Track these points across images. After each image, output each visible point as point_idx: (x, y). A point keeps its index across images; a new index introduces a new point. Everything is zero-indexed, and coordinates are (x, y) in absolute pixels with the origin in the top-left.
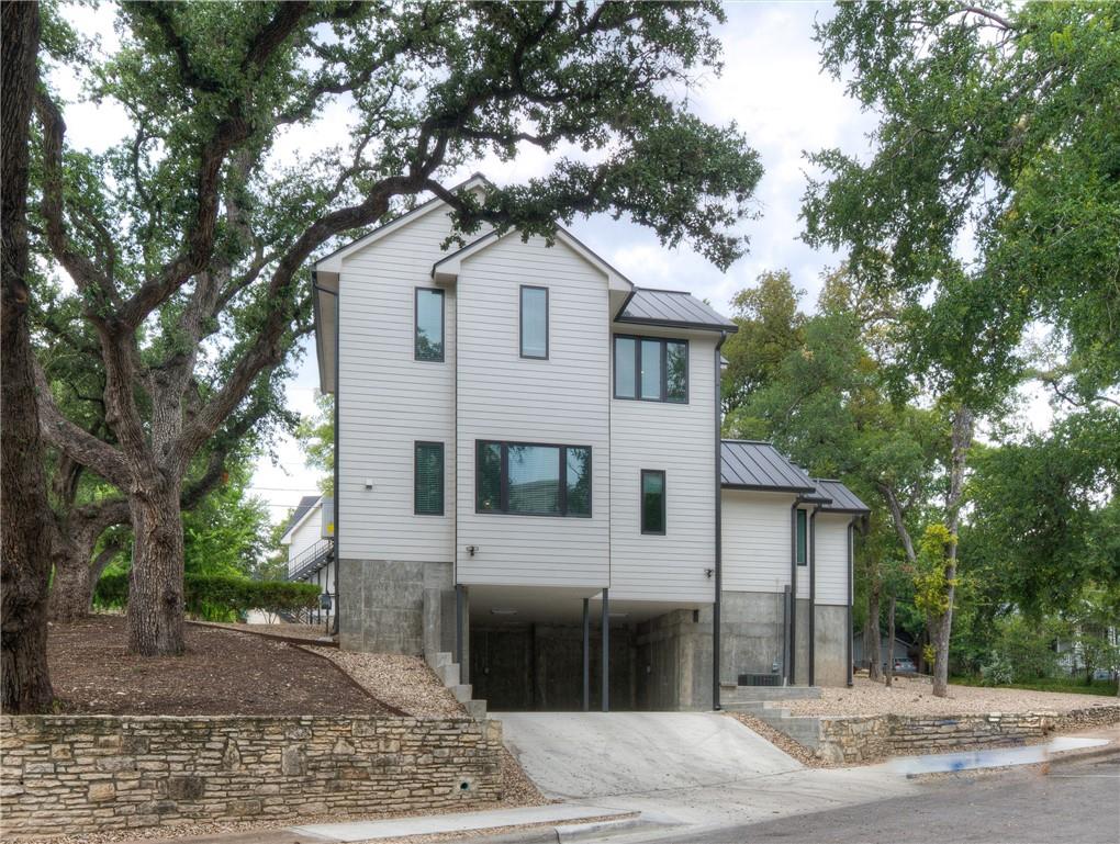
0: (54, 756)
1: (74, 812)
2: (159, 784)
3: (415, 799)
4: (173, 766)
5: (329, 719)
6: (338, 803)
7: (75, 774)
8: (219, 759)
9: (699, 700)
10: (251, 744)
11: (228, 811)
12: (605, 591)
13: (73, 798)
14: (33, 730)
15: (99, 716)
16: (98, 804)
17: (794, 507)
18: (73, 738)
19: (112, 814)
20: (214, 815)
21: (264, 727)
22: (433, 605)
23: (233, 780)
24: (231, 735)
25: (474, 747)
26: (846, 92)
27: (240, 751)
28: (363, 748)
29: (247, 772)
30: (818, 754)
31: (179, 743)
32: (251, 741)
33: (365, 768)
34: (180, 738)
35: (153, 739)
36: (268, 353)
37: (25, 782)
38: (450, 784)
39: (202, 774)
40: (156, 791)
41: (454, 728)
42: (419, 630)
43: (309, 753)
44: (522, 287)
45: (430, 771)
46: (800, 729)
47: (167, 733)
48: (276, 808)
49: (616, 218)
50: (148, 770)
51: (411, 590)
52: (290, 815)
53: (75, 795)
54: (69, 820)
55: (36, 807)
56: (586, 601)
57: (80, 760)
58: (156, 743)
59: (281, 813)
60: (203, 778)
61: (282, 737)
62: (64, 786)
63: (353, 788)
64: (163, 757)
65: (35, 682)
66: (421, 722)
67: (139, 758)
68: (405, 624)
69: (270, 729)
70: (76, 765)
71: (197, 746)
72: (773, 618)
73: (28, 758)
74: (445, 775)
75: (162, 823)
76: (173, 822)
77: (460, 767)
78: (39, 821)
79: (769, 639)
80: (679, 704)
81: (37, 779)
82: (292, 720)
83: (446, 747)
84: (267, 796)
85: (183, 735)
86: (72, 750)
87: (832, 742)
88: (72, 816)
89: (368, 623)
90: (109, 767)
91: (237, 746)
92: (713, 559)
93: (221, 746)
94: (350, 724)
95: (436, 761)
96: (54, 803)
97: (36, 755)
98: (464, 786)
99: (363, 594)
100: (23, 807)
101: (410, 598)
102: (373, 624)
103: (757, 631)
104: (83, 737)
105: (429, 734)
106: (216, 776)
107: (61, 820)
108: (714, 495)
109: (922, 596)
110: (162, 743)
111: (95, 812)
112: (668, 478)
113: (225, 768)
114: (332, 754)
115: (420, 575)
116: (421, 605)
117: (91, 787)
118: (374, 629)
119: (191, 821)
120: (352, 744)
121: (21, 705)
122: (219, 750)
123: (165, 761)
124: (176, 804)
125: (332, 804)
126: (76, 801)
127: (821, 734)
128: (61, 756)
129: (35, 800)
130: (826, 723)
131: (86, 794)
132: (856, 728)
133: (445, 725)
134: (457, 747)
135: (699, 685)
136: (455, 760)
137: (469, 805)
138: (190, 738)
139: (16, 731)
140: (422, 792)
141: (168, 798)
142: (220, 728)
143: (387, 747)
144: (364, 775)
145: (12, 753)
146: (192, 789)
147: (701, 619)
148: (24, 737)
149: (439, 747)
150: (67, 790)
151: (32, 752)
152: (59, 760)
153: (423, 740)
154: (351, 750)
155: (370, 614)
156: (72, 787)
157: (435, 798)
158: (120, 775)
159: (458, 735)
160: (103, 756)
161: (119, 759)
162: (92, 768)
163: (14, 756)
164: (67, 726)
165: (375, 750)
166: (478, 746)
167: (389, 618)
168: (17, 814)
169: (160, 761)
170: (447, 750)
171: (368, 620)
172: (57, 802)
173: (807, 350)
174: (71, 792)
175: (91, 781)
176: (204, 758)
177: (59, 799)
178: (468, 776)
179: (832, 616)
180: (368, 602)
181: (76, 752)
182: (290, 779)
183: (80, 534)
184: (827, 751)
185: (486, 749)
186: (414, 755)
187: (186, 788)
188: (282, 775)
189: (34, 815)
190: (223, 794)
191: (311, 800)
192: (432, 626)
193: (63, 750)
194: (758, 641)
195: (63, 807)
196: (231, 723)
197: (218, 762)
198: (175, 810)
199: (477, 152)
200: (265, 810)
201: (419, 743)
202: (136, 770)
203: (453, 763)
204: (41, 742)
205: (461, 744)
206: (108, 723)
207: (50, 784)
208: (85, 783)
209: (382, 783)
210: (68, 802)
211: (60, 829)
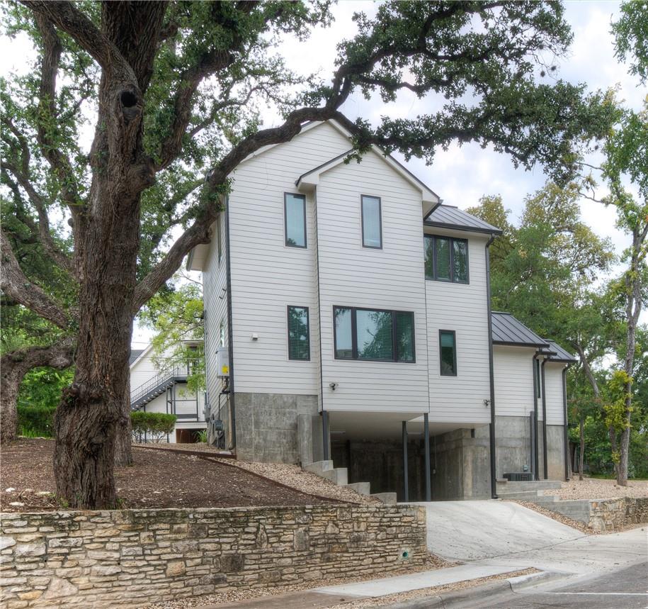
0: (142, 541)
1: (157, 585)
2: (215, 561)
3: (376, 565)
4: (224, 546)
5: (323, 508)
6: (329, 570)
7: (157, 555)
8: (254, 540)
9: (477, 492)
10: (274, 528)
11: (260, 580)
12: (426, 415)
13: (155, 575)
14: (127, 521)
15: (172, 509)
16: (174, 578)
17: (535, 357)
18: (155, 527)
19: (183, 586)
20: (250, 583)
21: (282, 515)
22: (306, 426)
23: (263, 556)
24: (261, 521)
25: (411, 526)
26: (629, 71)
27: (267, 534)
28: (344, 528)
29: (271, 550)
30: (590, 525)
31: (227, 528)
32: (274, 525)
33: (345, 543)
34: (228, 525)
35: (210, 526)
36: (203, 234)
37: (122, 563)
38: (397, 553)
39: (243, 552)
40: (213, 567)
41: (398, 513)
42: (295, 445)
43: (311, 534)
44: (362, 196)
45: (384, 544)
46: (571, 509)
47: (219, 521)
48: (290, 576)
49: (484, 146)
50: (207, 551)
51: (288, 415)
52: (299, 581)
53: (158, 572)
54: (153, 592)
55: (130, 583)
56: (404, 423)
57: (161, 544)
58: (212, 529)
59: (293, 579)
60: (244, 555)
61: (293, 522)
62: (149, 565)
63: (338, 559)
64: (218, 540)
65: (108, 484)
66: (379, 508)
67: (201, 541)
68: (285, 441)
69: (286, 516)
70: (158, 548)
71: (240, 530)
72: (523, 434)
73: (124, 544)
74: (393, 547)
75: (216, 591)
76: (224, 590)
77: (402, 540)
78: (132, 593)
79: (521, 449)
80: (463, 496)
81: (131, 560)
82: (300, 509)
83: (394, 526)
84: (285, 567)
85: (231, 522)
86: (155, 536)
87: (599, 517)
88: (156, 589)
89: (258, 440)
90: (181, 549)
91: (265, 529)
92: (489, 393)
93: (255, 530)
94: (336, 511)
95: (388, 536)
96: (142, 579)
97: (129, 541)
98: (405, 554)
99: (253, 418)
100: (121, 583)
101: (287, 422)
102: (261, 441)
103: (513, 443)
104: (162, 526)
105: (384, 517)
106: (252, 553)
107: (148, 592)
108: (488, 348)
109: (611, 418)
110: (216, 529)
111: (171, 584)
112: (457, 336)
113: (258, 547)
114: (325, 533)
115: (295, 404)
116: (296, 427)
117: (169, 565)
118: (262, 445)
119: (236, 588)
120: (337, 525)
121: (96, 503)
122: (254, 533)
123: (218, 543)
124: (225, 576)
125: (325, 572)
126: (158, 577)
127: (591, 511)
128: (147, 541)
129: (129, 577)
130: (594, 504)
131: (165, 570)
132: (611, 507)
133: (393, 510)
134: (400, 526)
135: (476, 481)
136: (399, 536)
137: (408, 568)
138: (235, 524)
139: (115, 522)
140: (380, 560)
141: (220, 572)
142: (254, 516)
143: (359, 527)
144: (344, 549)
145: (112, 540)
146: (235, 564)
147: (476, 436)
148: (120, 527)
149: (389, 526)
150: (152, 568)
151: (127, 539)
152: (146, 544)
153: (380, 522)
154: (337, 530)
155: (259, 434)
156: (155, 566)
157: (388, 564)
158: (188, 555)
159: (400, 517)
160: (177, 540)
161: (187, 542)
162: (169, 550)
163: (114, 542)
164: (151, 517)
165: (351, 530)
166: (413, 525)
167: (272, 437)
168: (116, 589)
169: (215, 543)
170: (394, 529)
171: (257, 438)
172: (145, 578)
173: (522, 251)
174: (154, 570)
175: (169, 560)
176: (244, 539)
177: (146, 576)
178: (406, 547)
179: (554, 433)
180: (257, 424)
181: (158, 537)
182: (299, 554)
183: (9, 374)
184: (596, 523)
185: (417, 527)
186: (375, 533)
187: (232, 563)
188: (294, 551)
189: (128, 589)
190: (257, 567)
191: (312, 569)
192: (306, 442)
193: (148, 536)
194: (514, 450)
195: (149, 581)
196: (261, 512)
197: (253, 542)
198: (225, 580)
199: (366, 94)
200: (283, 578)
201: (378, 524)
202: (199, 550)
203: (398, 539)
204: (132, 531)
205: (403, 524)
206: (180, 514)
207: (140, 564)
208: (165, 562)
209: (356, 554)
210: (153, 577)
211: (146, 599)
